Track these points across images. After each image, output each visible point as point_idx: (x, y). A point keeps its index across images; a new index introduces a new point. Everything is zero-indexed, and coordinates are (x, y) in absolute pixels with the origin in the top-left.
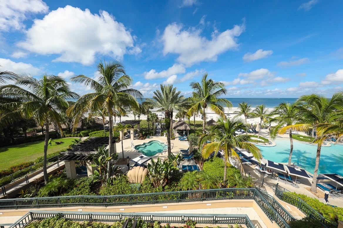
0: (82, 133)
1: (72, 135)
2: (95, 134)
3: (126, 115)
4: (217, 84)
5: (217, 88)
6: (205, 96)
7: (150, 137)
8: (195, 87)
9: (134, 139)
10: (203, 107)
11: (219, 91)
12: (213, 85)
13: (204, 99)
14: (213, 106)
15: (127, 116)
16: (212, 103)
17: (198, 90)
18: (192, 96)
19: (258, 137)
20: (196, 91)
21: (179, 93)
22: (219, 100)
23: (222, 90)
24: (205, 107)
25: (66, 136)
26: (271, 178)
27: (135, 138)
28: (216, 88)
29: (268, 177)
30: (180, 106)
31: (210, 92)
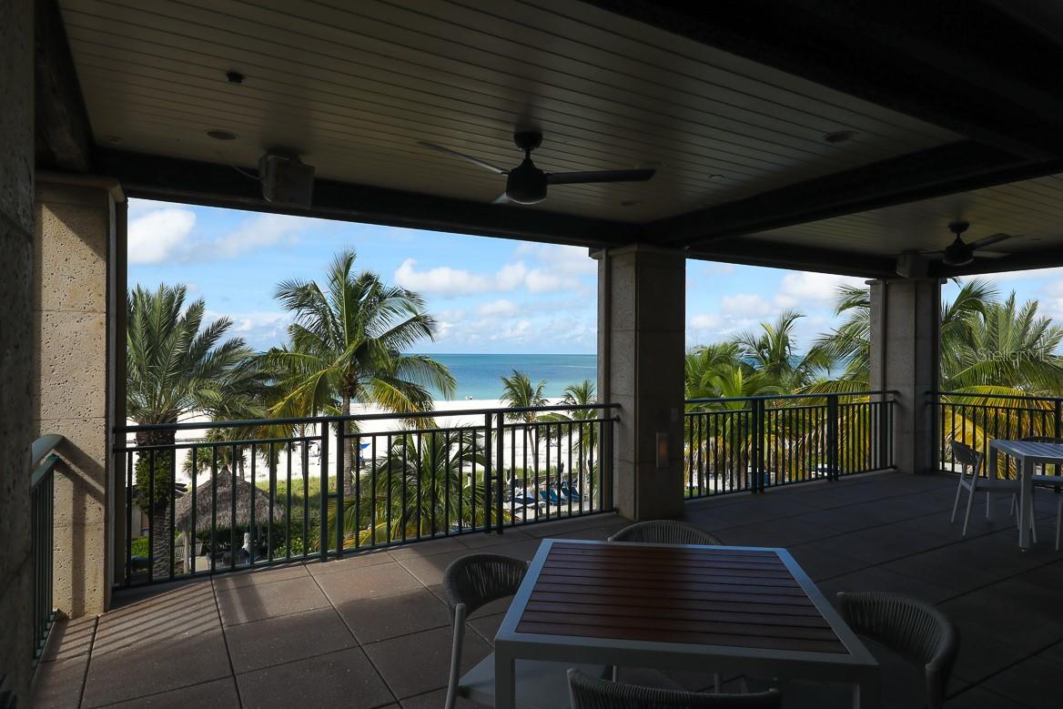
4: (395, 295)
5: (395, 311)
6: (349, 343)
8: (300, 306)
10: (342, 393)
11: (406, 324)
12: (382, 298)
13: (342, 359)
14: (382, 386)
16: (377, 376)
17: (316, 318)
18: (285, 342)
20: (308, 320)
21: (220, 327)
22: (408, 361)
23: (416, 319)
24: (350, 391)
28: (390, 311)
30: (225, 390)
31: (368, 328)
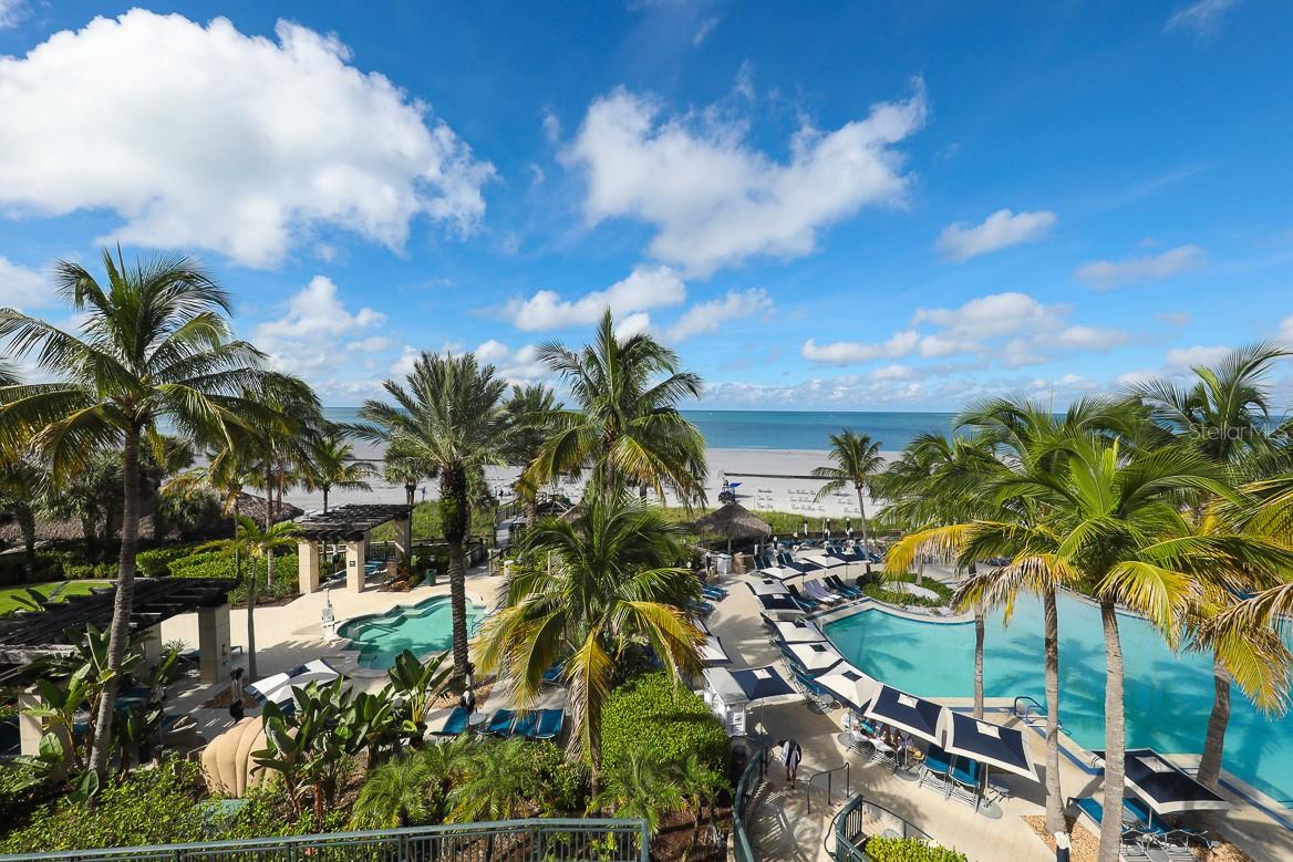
0: (144, 562)
1: (97, 571)
2: (197, 563)
3: (359, 484)
7: (438, 581)
9: (363, 590)
15: (365, 486)
19: (919, 581)
23: (679, 377)
25: (68, 574)
26: (896, 770)
27: (367, 586)
29: (883, 765)
